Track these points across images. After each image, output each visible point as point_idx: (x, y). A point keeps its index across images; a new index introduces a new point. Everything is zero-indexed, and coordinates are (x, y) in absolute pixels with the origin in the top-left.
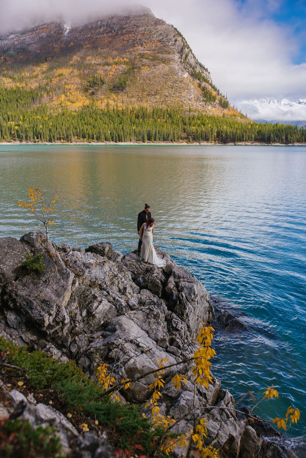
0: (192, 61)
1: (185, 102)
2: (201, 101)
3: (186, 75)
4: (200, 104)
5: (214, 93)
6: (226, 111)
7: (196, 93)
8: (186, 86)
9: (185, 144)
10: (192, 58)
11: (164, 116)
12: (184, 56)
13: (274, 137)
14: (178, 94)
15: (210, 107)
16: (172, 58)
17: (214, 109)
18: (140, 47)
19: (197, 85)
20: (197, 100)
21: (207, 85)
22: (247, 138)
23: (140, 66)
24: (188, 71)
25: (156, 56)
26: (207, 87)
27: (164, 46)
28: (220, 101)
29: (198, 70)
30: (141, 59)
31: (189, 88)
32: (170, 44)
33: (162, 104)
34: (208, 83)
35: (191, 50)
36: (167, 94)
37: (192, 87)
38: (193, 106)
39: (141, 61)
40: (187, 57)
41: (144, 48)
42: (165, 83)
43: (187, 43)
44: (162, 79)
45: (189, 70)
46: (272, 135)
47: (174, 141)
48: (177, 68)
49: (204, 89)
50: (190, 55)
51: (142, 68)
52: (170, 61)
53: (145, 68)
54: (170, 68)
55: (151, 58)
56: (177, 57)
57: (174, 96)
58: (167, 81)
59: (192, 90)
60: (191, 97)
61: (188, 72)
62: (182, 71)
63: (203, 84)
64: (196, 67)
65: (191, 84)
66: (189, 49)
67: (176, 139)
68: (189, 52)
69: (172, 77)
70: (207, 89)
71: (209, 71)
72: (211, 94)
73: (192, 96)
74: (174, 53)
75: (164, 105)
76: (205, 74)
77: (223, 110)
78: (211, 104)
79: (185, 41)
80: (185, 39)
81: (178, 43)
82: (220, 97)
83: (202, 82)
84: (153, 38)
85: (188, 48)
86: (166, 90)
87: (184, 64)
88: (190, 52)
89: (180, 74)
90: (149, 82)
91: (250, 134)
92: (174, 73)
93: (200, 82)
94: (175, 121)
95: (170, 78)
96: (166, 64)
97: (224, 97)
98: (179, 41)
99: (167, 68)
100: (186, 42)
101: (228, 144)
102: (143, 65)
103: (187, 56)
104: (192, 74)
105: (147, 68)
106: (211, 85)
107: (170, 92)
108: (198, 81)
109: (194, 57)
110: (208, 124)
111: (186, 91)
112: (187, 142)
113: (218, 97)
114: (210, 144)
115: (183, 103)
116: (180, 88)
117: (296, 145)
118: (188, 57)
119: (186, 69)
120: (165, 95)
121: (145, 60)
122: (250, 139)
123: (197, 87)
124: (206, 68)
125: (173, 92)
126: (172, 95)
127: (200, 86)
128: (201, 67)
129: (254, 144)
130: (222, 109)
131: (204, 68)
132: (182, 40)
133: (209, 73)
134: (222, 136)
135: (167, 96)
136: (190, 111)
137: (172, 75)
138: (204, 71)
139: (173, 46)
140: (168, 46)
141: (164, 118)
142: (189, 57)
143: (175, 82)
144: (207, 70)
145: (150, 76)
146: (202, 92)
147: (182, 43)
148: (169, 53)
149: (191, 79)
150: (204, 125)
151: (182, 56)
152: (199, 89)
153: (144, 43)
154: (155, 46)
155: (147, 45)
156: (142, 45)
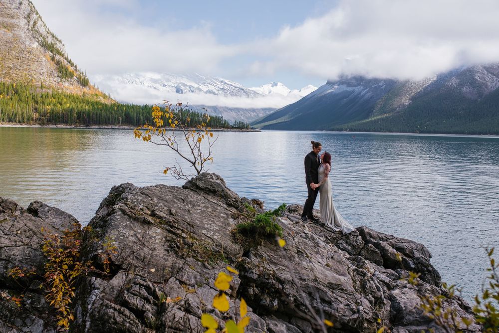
0: (42, 30)
1: (35, 77)
2: (55, 77)
3: (35, 45)
4: (55, 79)
5: (71, 69)
6: (86, 89)
7: (49, 67)
8: (36, 58)
9: (37, 126)
10: (42, 26)
11: (8, 91)
12: (32, 23)
13: (144, 121)
14: (25, 67)
15: (66, 84)
16: (16, 23)
17: (71, 87)
19: (49, 58)
20: (51, 75)
21: (62, 59)
22: (114, 121)
24: (37, 40)
26: (62, 61)
27: (5, 8)
28: (79, 78)
29: (50, 40)
33: (4, 77)
34: (63, 56)
35: (40, 17)
36: (11, 66)
37: (44, 59)
38: (46, 82)
42: (8, 52)
43: (35, 9)
44: (4, 47)
45: (39, 39)
46: (141, 118)
47: (24, 122)
48: (23, 35)
49: (58, 63)
50: (39, 22)
52: (13, 27)
54: (14, 34)
56: (23, 22)
57: (21, 68)
58: (11, 50)
59: (44, 64)
61: (38, 42)
62: (31, 40)
63: (57, 57)
64: (48, 37)
65: (42, 56)
66: (38, 16)
67: (25, 120)
69: (17, 46)
70: (61, 62)
71: (63, 43)
72: (67, 70)
73: (44, 70)
74: (18, 18)
75: (7, 79)
76: (58, 46)
77: (83, 88)
78: (68, 81)
79: (32, 6)
80: (32, 4)
81: (23, 7)
82: (78, 73)
83: (56, 55)
85: (37, 14)
86: (10, 61)
87: (32, 32)
88: (39, 19)
89: (27, 43)
91: (117, 116)
92: (20, 42)
93: (53, 54)
94: (23, 99)
95: (15, 47)
96: (9, 30)
97: (83, 73)
98: (25, 5)
99: (10, 35)
100: (34, 7)
101: (91, 127)
103: (35, 23)
104: (43, 45)
106: (66, 59)
107: (15, 63)
108: (51, 54)
109: (45, 25)
110: (66, 103)
111: (36, 63)
112: (39, 124)
113: (76, 74)
114: (69, 127)
115: (33, 77)
116: (28, 59)
117: (168, 129)
118: (37, 25)
119: (34, 38)
120: (8, 67)
122: (117, 121)
123: (49, 60)
124: (59, 39)
125: (19, 64)
126: (18, 67)
127: (53, 59)
128: (53, 37)
129: (121, 127)
130: (81, 87)
131: (57, 39)
132: (29, 4)
133: (63, 45)
134: (83, 118)
135: (11, 68)
136: (42, 87)
137: (17, 44)
138: (58, 43)
139: (17, 9)
140: (10, 8)
141: (8, 95)
143: (22, 51)
144: (60, 41)
146: (56, 66)
147: (29, 8)
148: (12, 17)
149: (42, 50)
150: (61, 105)
151: (29, 22)
152: (53, 63)
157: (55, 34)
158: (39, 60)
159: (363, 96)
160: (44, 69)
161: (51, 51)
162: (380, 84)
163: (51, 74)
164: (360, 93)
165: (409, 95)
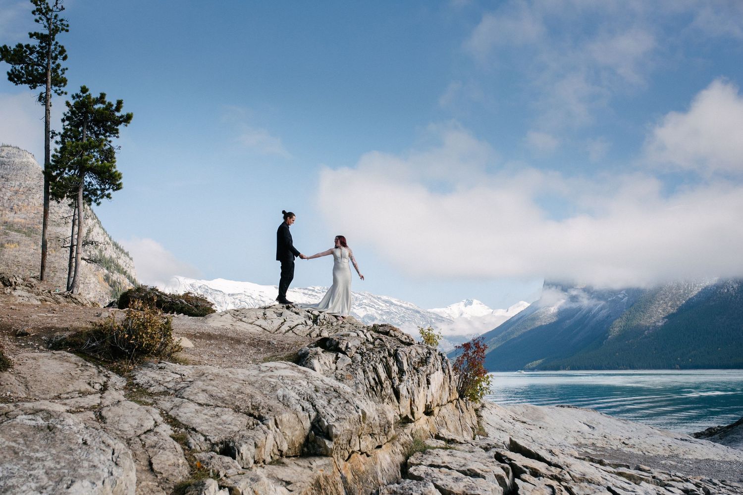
0: (99, 239)
7: (99, 290)
8: (83, 279)
10: (100, 235)
16: (62, 233)
18: (7, 212)
21: (122, 278)
23: (4, 242)
24: (89, 254)
25: (34, 228)
26: (122, 281)
29: (110, 253)
30: (7, 231)
31: (88, 282)
32: (62, 210)
34: (125, 275)
35: (99, 222)
37: (93, 279)
39: (6, 234)
40: (90, 233)
41: (16, 213)
43: (92, 212)
45: (92, 252)
49: (114, 284)
50: (97, 229)
51: (6, 245)
53: (12, 246)
55: (24, 230)
59: (92, 286)
60: (90, 296)
63: (116, 276)
64: (106, 249)
65: (92, 276)
66: (96, 220)
68: (94, 226)
70: (120, 283)
71: (130, 256)
73: (92, 295)
76: (122, 260)
83: (113, 273)
84: (33, 199)
88: (97, 225)
90: (16, 269)
93: (110, 272)
102: (8, 242)
103: (89, 231)
104: (96, 260)
105: (15, 247)
108: (106, 271)
109: (105, 232)
111: (82, 286)
119: (85, 251)
121: (13, 233)
123: (101, 279)
124: (126, 251)
127: (107, 279)
128: (117, 248)
131: (122, 251)
133: (131, 259)
138: (122, 256)
140: (58, 213)
142: (94, 234)
143: (64, 270)
144: (127, 254)
145: (20, 259)
146: (110, 288)
148: (59, 225)
149: (94, 266)
152: (106, 285)
153: (16, 207)
154: (35, 212)
155: (20, 210)
156: (12, 209)
157: (121, 244)
158: (87, 281)
159: (594, 316)
160: (91, 293)
161: (107, 269)
162: (620, 296)
163: (100, 299)
164: (590, 310)
165: (663, 310)
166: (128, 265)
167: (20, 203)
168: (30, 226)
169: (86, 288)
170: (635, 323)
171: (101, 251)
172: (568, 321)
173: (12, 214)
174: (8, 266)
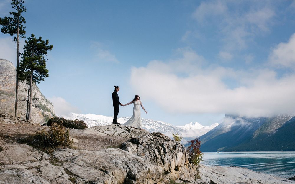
7: (39, 118)
8: (33, 114)
10: (40, 96)
16: (24, 95)
18: (1, 86)
19: (40, 113)
24: (35, 104)
26: (49, 115)
29: (44, 103)
30: (2, 94)
31: (35, 115)
32: (24, 86)
34: (50, 112)
35: (39, 91)
37: (37, 114)
43: (37, 86)
45: (37, 103)
49: (46, 116)
50: (38, 94)
52: (22, 97)
53: (4, 101)
55: (9, 94)
59: (37, 117)
63: (46, 113)
64: (42, 102)
65: (36, 113)
70: (48, 116)
76: (49, 106)
83: (45, 111)
84: (12, 81)
88: (39, 92)
90: (5, 110)
92: (25, 105)
102: (2, 99)
103: (35, 94)
104: (38, 106)
105: (5, 101)
108: (42, 111)
109: (42, 95)
111: (32, 117)
121: (4, 95)
123: (41, 114)
124: (51, 102)
127: (43, 114)
128: (47, 101)
131: (49, 102)
138: (49, 104)
140: (22, 87)
142: (37, 95)
144: (51, 104)
145: (7, 106)
146: (44, 118)
147: (33, 86)
148: (23, 92)
149: (37, 109)
152: (43, 116)
153: (5, 84)
154: (13, 86)
155: (7, 86)
156: (3, 85)
157: (48, 99)
159: (247, 129)
160: (36, 120)
161: (43, 110)
162: (257, 120)
163: (40, 122)
164: (245, 127)
165: (276, 126)
166: (51, 108)
167: (7, 83)
168: (11, 92)
169: (34, 118)
170: (264, 132)
171: (40, 102)
172: (235, 131)
173: (4, 87)
174: (2, 109)
